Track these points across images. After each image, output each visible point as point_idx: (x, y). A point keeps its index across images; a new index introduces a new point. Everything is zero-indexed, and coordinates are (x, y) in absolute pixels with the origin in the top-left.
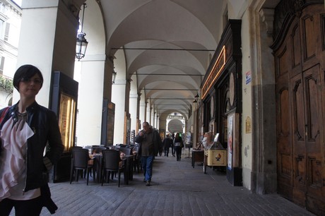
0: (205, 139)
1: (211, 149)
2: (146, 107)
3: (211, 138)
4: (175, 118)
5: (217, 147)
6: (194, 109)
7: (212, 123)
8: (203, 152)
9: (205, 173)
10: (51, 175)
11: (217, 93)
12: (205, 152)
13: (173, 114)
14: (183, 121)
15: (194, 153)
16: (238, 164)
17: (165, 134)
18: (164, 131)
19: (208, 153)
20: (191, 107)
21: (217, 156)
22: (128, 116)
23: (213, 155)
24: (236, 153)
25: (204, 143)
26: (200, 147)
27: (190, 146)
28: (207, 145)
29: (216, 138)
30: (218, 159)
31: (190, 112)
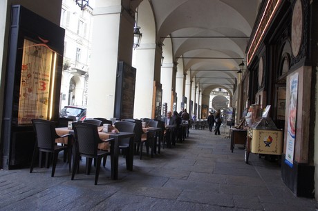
0: (249, 114)
1: (258, 128)
2: (185, 79)
3: (258, 113)
4: (220, 94)
5: (266, 125)
6: (239, 82)
7: (261, 94)
8: (246, 132)
9: (247, 162)
10: (6, 158)
11: (267, 51)
12: (249, 132)
13: (217, 90)
14: (228, 97)
15: (233, 133)
16: (306, 158)
17: (208, 110)
18: (207, 107)
19: (253, 133)
20: (236, 81)
21: (266, 139)
22: (158, 86)
23: (259, 136)
24: (304, 137)
25: (248, 120)
26: (242, 125)
27: (232, 124)
28: (252, 122)
29: (265, 114)
30: (268, 144)
31: (235, 86)
